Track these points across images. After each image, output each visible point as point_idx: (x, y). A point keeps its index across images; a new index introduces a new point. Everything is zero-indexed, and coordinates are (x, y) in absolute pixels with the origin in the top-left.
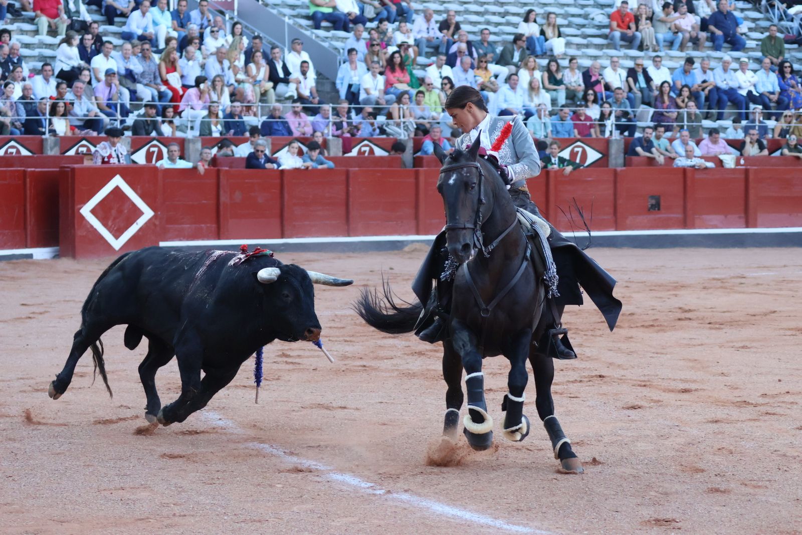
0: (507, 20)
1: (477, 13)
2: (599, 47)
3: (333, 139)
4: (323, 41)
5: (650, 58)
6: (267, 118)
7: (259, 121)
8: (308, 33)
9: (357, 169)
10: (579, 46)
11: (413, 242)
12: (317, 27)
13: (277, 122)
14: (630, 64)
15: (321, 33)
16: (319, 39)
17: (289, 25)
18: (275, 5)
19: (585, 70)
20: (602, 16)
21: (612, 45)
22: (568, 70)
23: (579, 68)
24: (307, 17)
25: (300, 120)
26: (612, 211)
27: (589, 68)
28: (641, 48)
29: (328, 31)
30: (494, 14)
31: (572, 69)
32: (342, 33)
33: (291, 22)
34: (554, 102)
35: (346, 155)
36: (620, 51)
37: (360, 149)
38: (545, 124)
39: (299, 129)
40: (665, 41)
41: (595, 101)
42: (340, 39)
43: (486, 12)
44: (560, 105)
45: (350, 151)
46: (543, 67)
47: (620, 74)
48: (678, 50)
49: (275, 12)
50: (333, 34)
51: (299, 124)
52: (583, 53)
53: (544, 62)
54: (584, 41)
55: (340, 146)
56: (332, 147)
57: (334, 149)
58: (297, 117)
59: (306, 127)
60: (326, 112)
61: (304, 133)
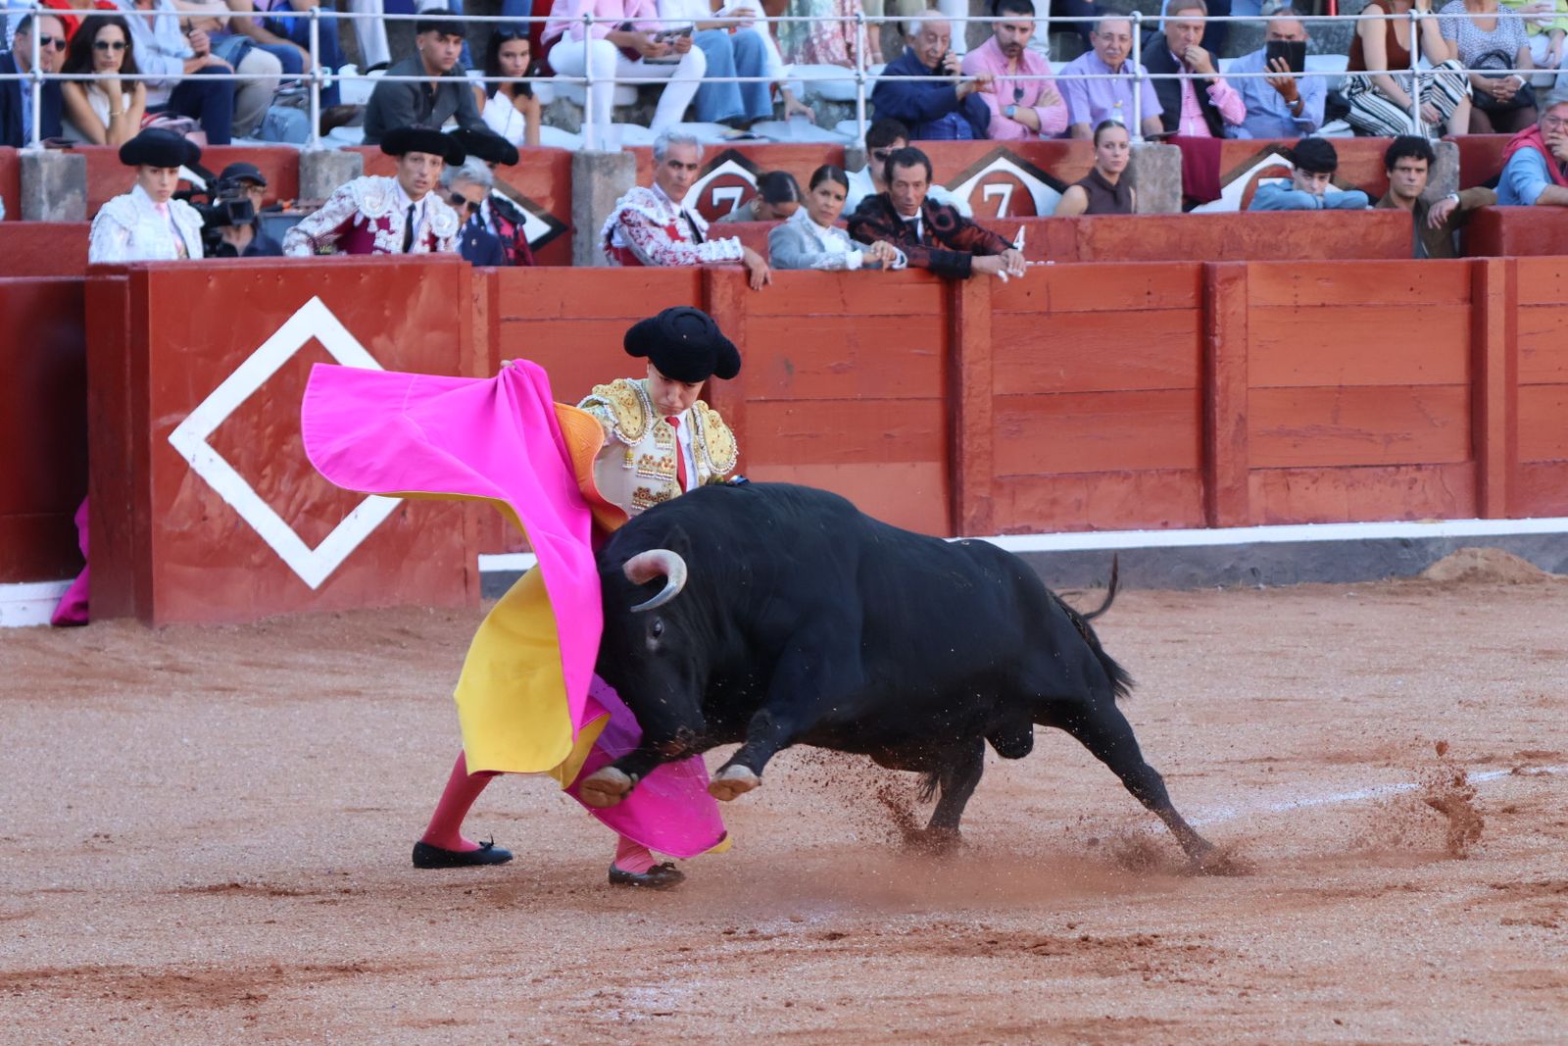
3: (1149, 149)
7: (859, 82)
9: (1243, 263)
11: (1461, 543)
25: (1020, 77)
35: (1199, 210)
39: (1016, 112)
45: (1217, 196)
51: (1018, 93)
55: (1177, 175)
56: (1140, 176)
57: (1150, 188)
58: (1012, 65)
59: (1043, 105)
60: (1117, 44)
61: (1035, 127)
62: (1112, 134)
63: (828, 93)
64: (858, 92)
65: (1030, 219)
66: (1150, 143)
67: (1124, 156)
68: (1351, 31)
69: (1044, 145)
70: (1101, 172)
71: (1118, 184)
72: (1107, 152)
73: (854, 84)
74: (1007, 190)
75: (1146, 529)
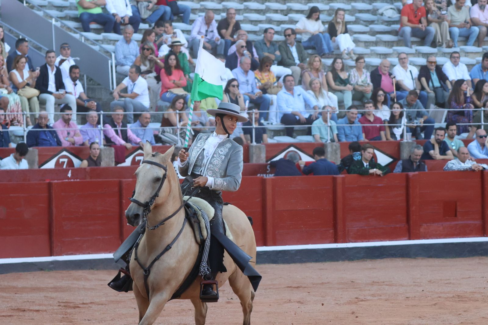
0: (290, 18)
1: (258, 11)
2: (389, 44)
3: (105, 149)
4: (93, 44)
5: (444, 54)
6: (33, 128)
7: (25, 131)
8: (77, 36)
9: (131, 180)
10: (366, 44)
12: (86, 29)
13: (45, 131)
14: (422, 61)
15: (91, 35)
16: (89, 42)
17: (55, 26)
18: (41, 6)
19: (374, 69)
20: (391, 11)
21: (403, 42)
22: (355, 69)
23: (367, 67)
24: (75, 19)
25: (69, 129)
26: (404, 219)
27: (378, 66)
28: (434, 44)
29: (99, 34)
30: (276, 11)
31: (359, 69)
32: (113, 36)
33: (58, 24)
34: (341, 103)
35: (119, 165)
36: (411, 47)
37: (134, 159)
38: (330, 127)
39: (68, 139)
40: (460, 36)
41: (385, 102)
42: (112, 42)
43: (268, 10)
44: (347, 107)
45: (124, 161)
46: (329, 67)
47: (410, 71)
48: (474, 45)
49: (41, 13)
50: (104, 36)
51: (68, 133)
52: (372, 50)
53: (329, 62)
54: (373, 39)
55: (113, 156)
56: (103, 157)
57: (106, 159)
58: (67, 126)
59: (76, 137)
60: (94, 119)
61: (74, 143)
62: (95, 146)
63: (16, 134)
64: (24, 133)
65: (72, 168)
66: (106, 147)
67: (98, 151)
68: (161, 117)
69: (76, 148)
70: (92, 156)
71: (97, 160)
72: (94, 151)
73: (23, 131)
74: (66, 160)
75: (105, 253)
